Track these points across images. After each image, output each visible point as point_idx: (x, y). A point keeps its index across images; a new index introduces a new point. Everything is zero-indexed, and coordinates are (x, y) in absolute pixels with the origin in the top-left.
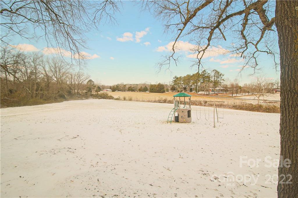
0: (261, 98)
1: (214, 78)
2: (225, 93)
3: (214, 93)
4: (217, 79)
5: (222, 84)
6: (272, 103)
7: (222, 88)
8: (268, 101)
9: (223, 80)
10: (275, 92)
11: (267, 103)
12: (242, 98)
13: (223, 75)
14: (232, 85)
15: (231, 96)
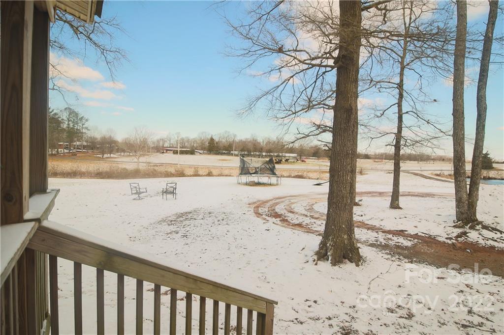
0: (142, 159)
1: (67, 123)
2: (90, 151)
3: (68, 151)
4: (73, 126)
5: (85, 136)
6: (157, 166)
7: (85, 144)
8: (152, 164)
9: (87, 128)
10: (165, 151)
11: (151, 166)
12: (119, 160)
13: (87, 120)
14: (104, 138)
15: (100, 158)
